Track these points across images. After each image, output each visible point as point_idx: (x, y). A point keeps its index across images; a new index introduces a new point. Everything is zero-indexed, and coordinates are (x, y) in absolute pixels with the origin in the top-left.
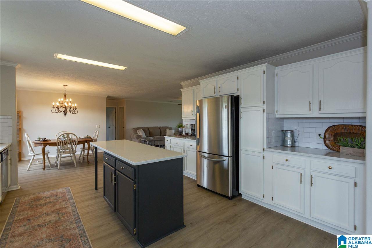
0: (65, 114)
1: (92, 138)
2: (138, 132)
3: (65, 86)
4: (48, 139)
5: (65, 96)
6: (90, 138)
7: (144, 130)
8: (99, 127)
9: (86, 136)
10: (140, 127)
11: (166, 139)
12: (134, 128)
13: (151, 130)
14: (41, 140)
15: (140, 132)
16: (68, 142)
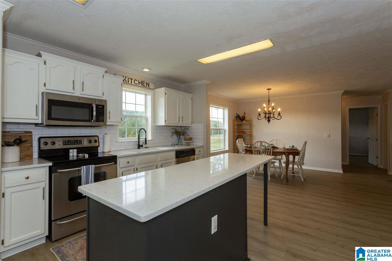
0: (269, 121)
3: (269, 89)
5: (269, 101)
6: (297, 149)
8: (329, 136)
9: (291, 146)
16: (261, 151)
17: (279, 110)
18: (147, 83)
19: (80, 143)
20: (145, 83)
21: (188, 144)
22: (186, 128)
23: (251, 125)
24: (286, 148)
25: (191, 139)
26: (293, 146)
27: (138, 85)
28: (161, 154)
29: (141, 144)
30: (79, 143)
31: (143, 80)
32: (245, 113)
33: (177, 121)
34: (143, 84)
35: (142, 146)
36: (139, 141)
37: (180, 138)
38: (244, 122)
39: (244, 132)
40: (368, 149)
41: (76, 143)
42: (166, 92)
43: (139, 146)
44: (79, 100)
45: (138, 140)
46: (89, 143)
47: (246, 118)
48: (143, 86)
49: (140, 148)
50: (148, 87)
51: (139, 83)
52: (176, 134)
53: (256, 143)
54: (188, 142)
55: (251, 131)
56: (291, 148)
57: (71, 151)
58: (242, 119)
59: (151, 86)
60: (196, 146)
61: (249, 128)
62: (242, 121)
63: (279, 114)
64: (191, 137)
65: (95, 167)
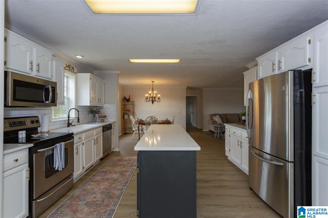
0: (153, 103)
1: (170, 121)
2: (214, 118)
3: (153, 82)
4: (143, 120)
5: (153, 89)
6: (169, 121)
7: (221, 116)
8: (180, 112)
9: (166, 119)
10: (217, 114)
11: (226, 127)
12: (211, 114)
13: (228, 117)
14: (139, 120)
15: (216, 118)
16: (152, 123)
17: (159, 96)
18: (72, 67)
19: (25, 124)
20: (71, 67)
21: (103, 121)
22: (100, 108)
23: (133, 105)
24: (163, 120)
25: (105, 117)
26: (167, 119)
27: (66, 68)
28: (96, 130)
29: (70, 122)
30: (23, 124)
31: (70, 64)
32: (130, 96)
33: (97, 102)
34: (70, 67)
35: (71, 124)
36: (69, 120)
37: (95, 116)
38: (129, 103)
39: (129, 110)
40: (190, 119)
41: (20, 125)
42: (91, 77)
43: (69, 125)
44: (38, 81)
45: (67, 119)
46: (32, 123)
47: (131, 100)
48: (70, 69)
49: (69, 127)
50: (73, 71)
51: (67, 66)
52: (92, 113)
53: (148, 117)
54: (103, 119)
55: (134, 110)
56: (166, 120)
57: (20, 132)
58: (128, 100)
59: (75, 70)
60: (112, 122)
61: (132, 107)
62: (128, 102)
63: (159, 99)
64: (105, 115)
65: (65, 144)
